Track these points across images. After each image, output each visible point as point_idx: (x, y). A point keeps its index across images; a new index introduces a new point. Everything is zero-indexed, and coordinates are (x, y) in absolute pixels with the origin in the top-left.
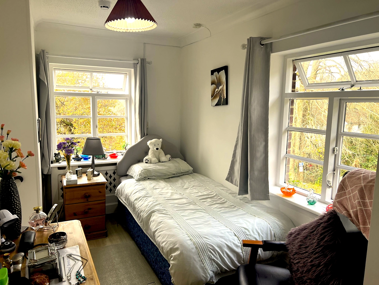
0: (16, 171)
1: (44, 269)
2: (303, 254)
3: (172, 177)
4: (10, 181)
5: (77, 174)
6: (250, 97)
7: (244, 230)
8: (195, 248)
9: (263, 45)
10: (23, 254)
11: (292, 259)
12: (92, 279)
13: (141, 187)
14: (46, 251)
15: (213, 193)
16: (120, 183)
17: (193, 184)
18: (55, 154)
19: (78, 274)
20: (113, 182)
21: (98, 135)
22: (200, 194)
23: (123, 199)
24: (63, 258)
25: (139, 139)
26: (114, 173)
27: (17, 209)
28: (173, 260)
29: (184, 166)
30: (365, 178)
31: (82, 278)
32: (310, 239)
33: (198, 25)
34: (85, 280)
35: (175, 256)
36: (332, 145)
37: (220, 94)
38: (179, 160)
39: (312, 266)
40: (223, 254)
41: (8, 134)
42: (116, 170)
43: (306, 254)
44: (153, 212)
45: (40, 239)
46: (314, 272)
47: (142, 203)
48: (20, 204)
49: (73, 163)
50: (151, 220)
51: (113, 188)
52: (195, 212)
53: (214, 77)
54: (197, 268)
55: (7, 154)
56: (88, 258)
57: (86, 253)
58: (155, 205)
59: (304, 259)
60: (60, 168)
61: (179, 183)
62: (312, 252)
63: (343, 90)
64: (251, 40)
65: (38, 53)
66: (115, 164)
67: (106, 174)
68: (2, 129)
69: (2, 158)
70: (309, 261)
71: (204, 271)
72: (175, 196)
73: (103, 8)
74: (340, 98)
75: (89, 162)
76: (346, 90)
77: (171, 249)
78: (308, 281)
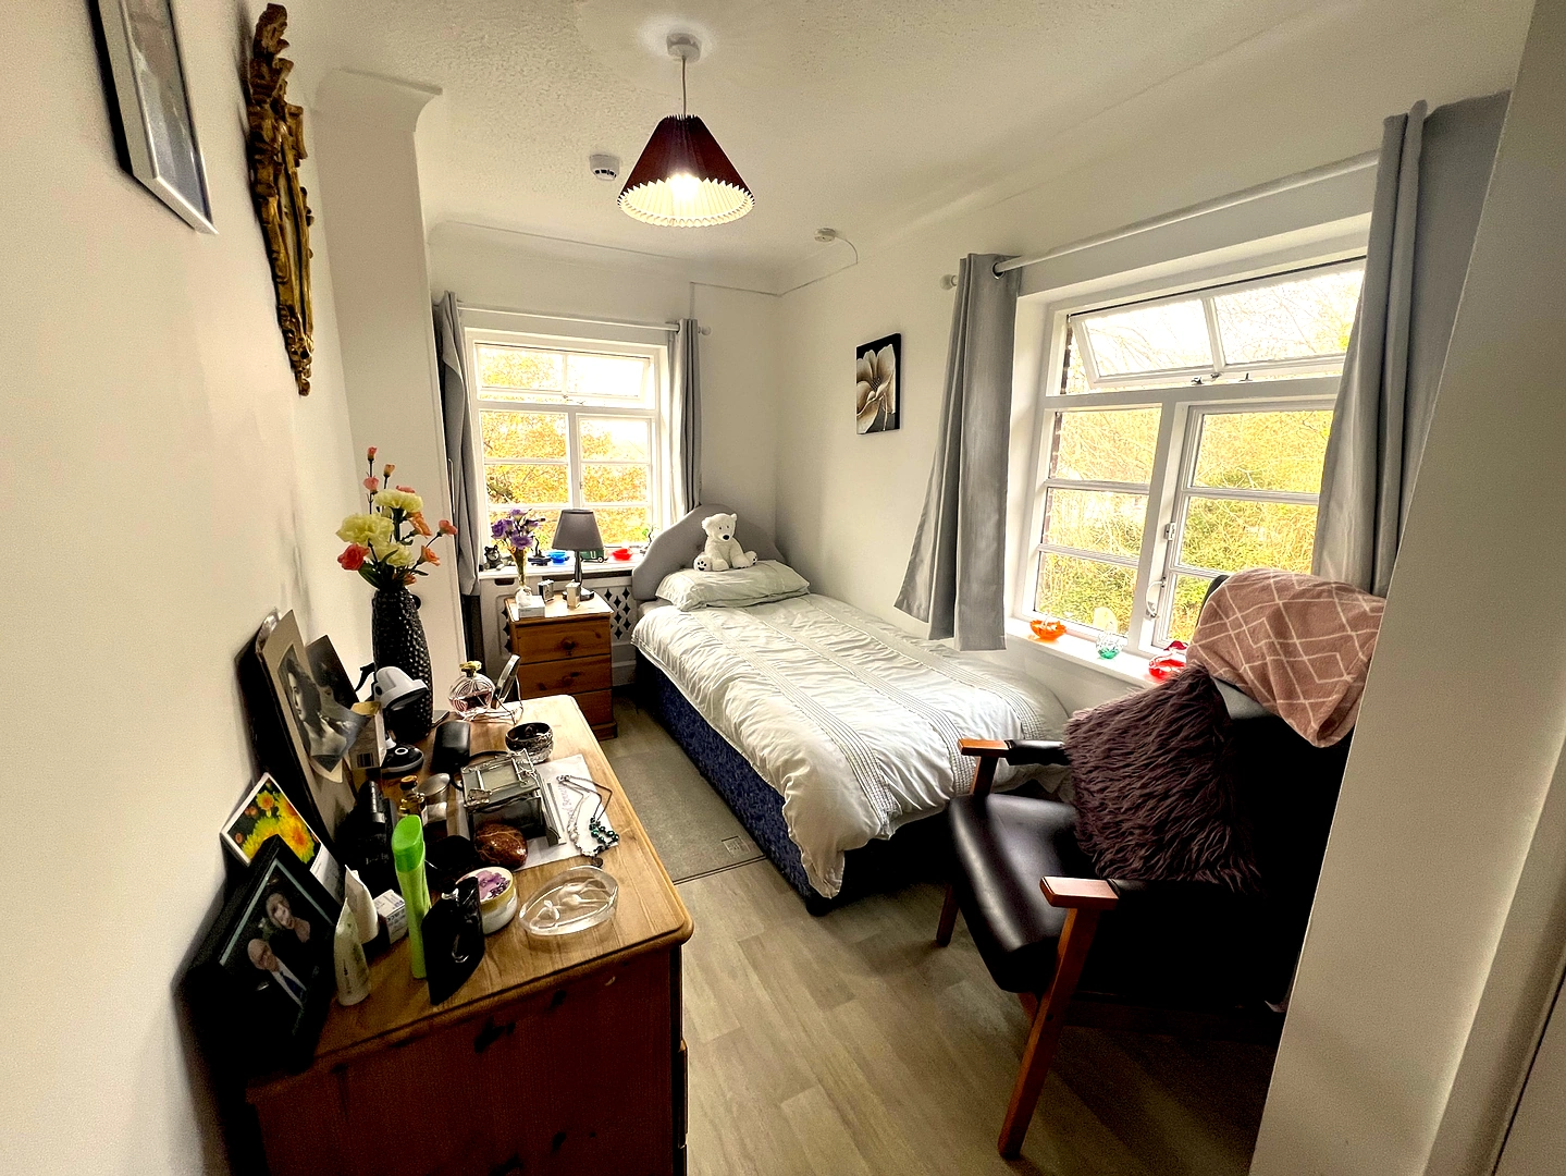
0: (413, 570)
1: (508, 815)
2: (1118, 768)
3: (761, 603)
4: (400, 595)
5: (541, 593)
6: (966, 404)
7: (952, 717)
8: (844, 760)
9: (998, 275)
10: (446, 777)
11: (1082, 781)
12: (633, 838)
13: (694, 625)
14: (509, 770)
15: (863, 637)
16: (639, 616)
17: (813, 617)
18: (488, 550)
19: (594, 826)
20: (622, 613)
21: (585, 506)
22: (835, 639)
23: (652, 652)
24: (549, 785)
25: (681, 516)
26: (626, 594)
27: (422, 666)
28: (792, 788)
29: (789, 578)
30: (1283, 588)
31: (608, 835)
32: (1137, 734)
33: (829, 233)
34: (615, 840)
35: (797, 778)
36: (1164, 520)
37: (880, 402)
38: (774, 563)
39: (1150, 796)
40: (910, 771)
41: (387, 476)
42: (631, 586)
43: (1126, 769)
44: (732, 679)
45: (482, 740)
46: (1153, 809)
47: (702, 659)
48: (427, 654)
49: (530, 569)
50: (726, 698)
51: (623, 629)
52: (832, 679)
53: (865, 363)
54: (851, 806)
55: (389, 524)
56: (612, 786)
57: (605, 774)
58: (734, 665)
59: (1119, 780)
60: (499, 582)
61: (780, 615)
62: (1147, 765)
63: (1199, 382)
64: (969, 265)
65: (438, 301)
66: (627, 573)
67: (608, 595)
68: (371, 460)
69: (378, 532)
70: (1139, 784)
71: (867, 811)
72: (776, 645)
73: (601, 175)
74: (1189, 403)
75: (568, 567)
76: (1206, 384)
77: (786, 762)
78: (1137, 831)
